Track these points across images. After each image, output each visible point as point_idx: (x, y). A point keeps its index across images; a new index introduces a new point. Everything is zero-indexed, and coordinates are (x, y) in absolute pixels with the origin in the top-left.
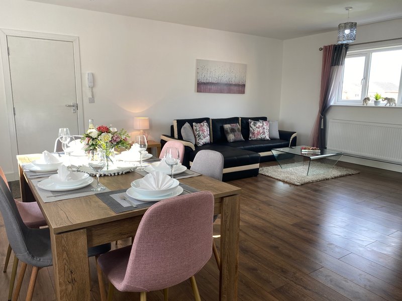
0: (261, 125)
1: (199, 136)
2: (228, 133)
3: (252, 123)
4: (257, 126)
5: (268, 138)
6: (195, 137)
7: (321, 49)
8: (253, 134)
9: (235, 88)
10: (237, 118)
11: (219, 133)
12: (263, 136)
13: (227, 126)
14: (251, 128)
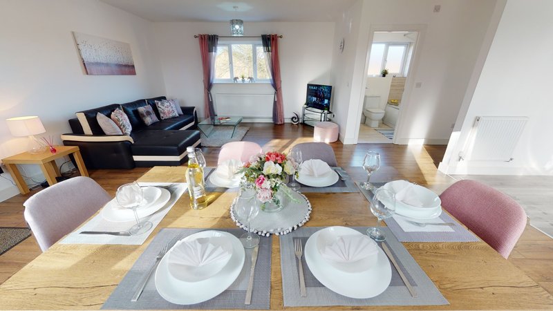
0: (168, 104)
1: (124, 126)
2: (144, 116)
3: (159, 103)
4: (166, 105)
5: (177, 115)
6: (121, 129)
7: (196, 37)
8: (164, 113)
9: (127, 69)
10: (144, 100)
11: (134, 118)
12: (174, 114)
13: (141, 109)
14: (159, 109)
